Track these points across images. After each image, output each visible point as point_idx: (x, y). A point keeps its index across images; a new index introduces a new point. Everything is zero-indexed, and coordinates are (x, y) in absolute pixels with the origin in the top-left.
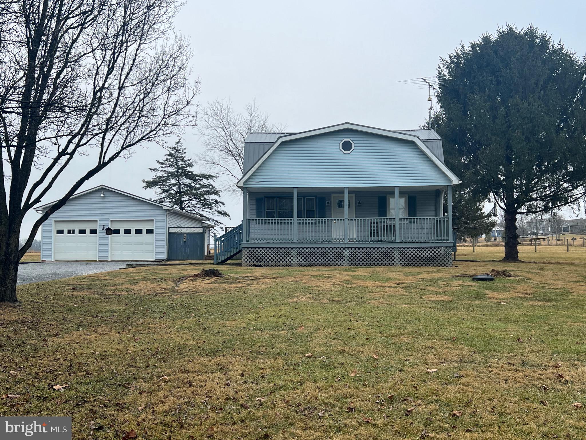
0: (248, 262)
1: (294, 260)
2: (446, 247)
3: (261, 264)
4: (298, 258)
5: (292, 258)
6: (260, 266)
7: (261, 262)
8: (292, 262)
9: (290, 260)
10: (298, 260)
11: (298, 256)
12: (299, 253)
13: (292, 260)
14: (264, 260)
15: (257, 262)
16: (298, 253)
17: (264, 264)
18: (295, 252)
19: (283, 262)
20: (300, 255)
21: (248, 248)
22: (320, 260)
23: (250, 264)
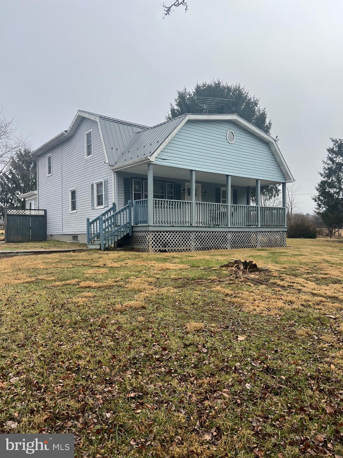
0: (154, 247)
1: (192, 244)
2: (283, 232)
3: (166, 248)
4: (195, 242)
5: (191, 242)
6: (165, 251)
7: (165, 247)
8: (191, 245)
9: (189, 244)
10: (195, 244)
11: (195, 240)
12: (197, 236)
13: (191, 244)
14: (169, 244)
15: (162, 247)
16: (195, 236)
17: (169, 248)
18: (193, 236)
19: (184, 246)
20: (197, 238)
21: (154, 232)
22: (211, 244)
23: (156, 249)
